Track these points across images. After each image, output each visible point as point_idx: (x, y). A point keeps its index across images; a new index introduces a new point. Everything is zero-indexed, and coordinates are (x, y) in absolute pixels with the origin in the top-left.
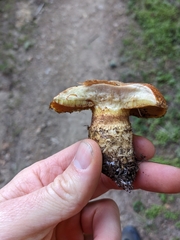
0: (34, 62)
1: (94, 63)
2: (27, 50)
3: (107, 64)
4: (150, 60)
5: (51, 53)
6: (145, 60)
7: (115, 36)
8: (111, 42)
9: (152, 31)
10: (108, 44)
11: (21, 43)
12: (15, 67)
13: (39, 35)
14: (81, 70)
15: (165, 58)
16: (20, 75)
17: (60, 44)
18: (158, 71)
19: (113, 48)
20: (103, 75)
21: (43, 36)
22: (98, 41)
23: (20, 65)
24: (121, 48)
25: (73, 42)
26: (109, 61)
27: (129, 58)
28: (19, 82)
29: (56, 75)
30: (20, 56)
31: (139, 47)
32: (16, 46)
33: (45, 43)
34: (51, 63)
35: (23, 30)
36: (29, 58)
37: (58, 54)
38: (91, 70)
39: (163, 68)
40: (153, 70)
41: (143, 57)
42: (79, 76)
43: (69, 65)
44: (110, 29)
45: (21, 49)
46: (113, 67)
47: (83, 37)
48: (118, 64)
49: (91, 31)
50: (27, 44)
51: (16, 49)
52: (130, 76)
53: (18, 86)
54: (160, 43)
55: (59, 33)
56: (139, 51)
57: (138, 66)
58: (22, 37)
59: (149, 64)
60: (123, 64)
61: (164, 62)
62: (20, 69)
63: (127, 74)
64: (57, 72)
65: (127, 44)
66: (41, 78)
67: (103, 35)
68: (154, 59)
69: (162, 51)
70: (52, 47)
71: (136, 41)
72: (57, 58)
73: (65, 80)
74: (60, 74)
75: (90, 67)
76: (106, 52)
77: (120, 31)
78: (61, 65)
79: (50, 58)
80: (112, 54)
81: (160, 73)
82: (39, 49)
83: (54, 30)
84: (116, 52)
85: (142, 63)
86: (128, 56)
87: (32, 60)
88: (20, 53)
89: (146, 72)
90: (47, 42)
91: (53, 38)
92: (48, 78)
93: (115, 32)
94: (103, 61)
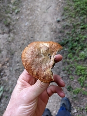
0: (20, 20)
1: (49, 20)
2: (17, 14)
3: (55, 20)
4: (77, 18)
5: (28, 15)
6: (75, 18)
7: (59, 6)
8: (57, 9)
9: (79, 3)
10: (56, 10)
11: (13, 10)
12: (11, 22)
13: (22, 6)
14: (43, 23)
15: (85, 16)
16: (13, 26)
17: (32, 10)
18: (81, 23)
19: (59, 12)
20: (53, 25)
21: (24, 7)
22: (51, 8)
23: (14, 21)
24: (63, 12)
25: (39, 9)
26: (57, 18)
27: (67, 17)
28: (13, 29)
29: (31, 26)
30: (13, 17)
31: (72, 11)
32: (11, 12)
33: (25, 10)
34: (28, 20)
35: (14, 4)
36: (18, 18)
37: (32, 15)
38: (47, 23)
39: (84, 22)
40: (79, 23)
41: (74, 16)
42: (42, 26)
43: (37, 21)
44: (57, 2)
45: (14, 13)
46: (59, 21)
47: (43, 6)
48: (61, 20)
49: (48, 3)
50: (16, 11)
51: (11, 13)
52: (67, 26)
53: (13, 31)
54: (83, 9)
55: (32, 5)
56: (72, 13)
57: (71, 21)
58: (14, 7)
59: (77, 19)
60: (63, 20)
61: (85, 18)
62: (13, 23)
63: (65, 25)
64: (31, 24)
65: (66, 10)
66: (23, 27)
67: (53, 5)
68: (80, 17)
69: (84, 13)
70: (28, 12)
71: (70, 8)
72: (31, 17)
73: (35, 28)
74: (32, 25)
75: (47, 22)
76: (55, 14)
77: (62, 3)
78: (33, 21)
79: (27, 17)
80: (58, 15)
81: (82, 24)
82: (22, 13)
83: (29, 4)
84: (60, 14)
85: (73, 19)
86: (66, 16)
87: (19, 18)
88: (13, 15)
89: (75, 24)
90: (26, 9)
91: (29, 8)
92: (27, 27)
93: (60, 4)
94: (54, 19)
